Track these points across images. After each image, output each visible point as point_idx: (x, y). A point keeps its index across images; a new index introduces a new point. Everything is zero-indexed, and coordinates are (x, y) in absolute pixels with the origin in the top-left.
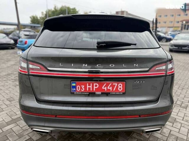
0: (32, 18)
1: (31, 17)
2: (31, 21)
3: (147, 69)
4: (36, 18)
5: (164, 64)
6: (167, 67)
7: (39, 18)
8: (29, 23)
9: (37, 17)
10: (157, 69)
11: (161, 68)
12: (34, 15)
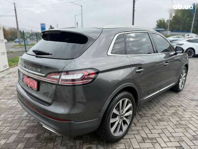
0: (159, 22)
1: (157, 21)
2: (157, 25)
3: (44, 75)
4: (162, 21)
5: (58, 74)
6: (60, 77)
7: (166, 22)
8: (155, 27)
9: (164, 21)
10: (52, 77)
11: (55, 77)
12: (162, 19)
